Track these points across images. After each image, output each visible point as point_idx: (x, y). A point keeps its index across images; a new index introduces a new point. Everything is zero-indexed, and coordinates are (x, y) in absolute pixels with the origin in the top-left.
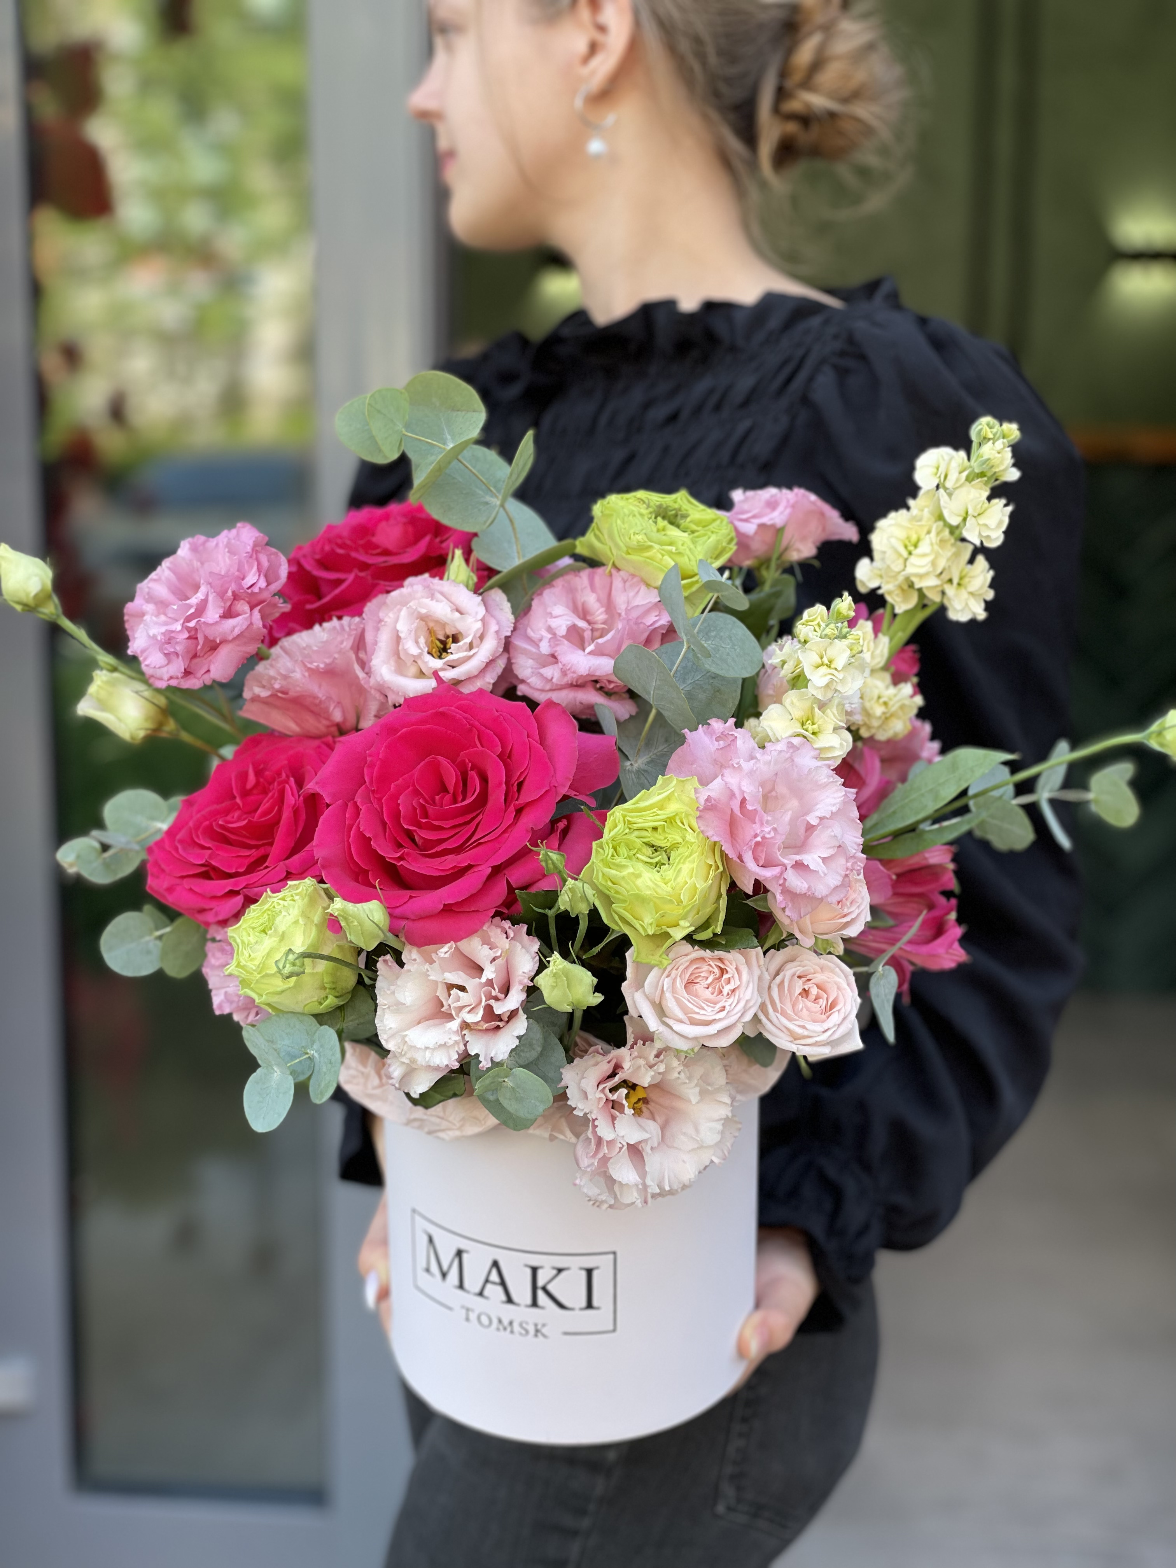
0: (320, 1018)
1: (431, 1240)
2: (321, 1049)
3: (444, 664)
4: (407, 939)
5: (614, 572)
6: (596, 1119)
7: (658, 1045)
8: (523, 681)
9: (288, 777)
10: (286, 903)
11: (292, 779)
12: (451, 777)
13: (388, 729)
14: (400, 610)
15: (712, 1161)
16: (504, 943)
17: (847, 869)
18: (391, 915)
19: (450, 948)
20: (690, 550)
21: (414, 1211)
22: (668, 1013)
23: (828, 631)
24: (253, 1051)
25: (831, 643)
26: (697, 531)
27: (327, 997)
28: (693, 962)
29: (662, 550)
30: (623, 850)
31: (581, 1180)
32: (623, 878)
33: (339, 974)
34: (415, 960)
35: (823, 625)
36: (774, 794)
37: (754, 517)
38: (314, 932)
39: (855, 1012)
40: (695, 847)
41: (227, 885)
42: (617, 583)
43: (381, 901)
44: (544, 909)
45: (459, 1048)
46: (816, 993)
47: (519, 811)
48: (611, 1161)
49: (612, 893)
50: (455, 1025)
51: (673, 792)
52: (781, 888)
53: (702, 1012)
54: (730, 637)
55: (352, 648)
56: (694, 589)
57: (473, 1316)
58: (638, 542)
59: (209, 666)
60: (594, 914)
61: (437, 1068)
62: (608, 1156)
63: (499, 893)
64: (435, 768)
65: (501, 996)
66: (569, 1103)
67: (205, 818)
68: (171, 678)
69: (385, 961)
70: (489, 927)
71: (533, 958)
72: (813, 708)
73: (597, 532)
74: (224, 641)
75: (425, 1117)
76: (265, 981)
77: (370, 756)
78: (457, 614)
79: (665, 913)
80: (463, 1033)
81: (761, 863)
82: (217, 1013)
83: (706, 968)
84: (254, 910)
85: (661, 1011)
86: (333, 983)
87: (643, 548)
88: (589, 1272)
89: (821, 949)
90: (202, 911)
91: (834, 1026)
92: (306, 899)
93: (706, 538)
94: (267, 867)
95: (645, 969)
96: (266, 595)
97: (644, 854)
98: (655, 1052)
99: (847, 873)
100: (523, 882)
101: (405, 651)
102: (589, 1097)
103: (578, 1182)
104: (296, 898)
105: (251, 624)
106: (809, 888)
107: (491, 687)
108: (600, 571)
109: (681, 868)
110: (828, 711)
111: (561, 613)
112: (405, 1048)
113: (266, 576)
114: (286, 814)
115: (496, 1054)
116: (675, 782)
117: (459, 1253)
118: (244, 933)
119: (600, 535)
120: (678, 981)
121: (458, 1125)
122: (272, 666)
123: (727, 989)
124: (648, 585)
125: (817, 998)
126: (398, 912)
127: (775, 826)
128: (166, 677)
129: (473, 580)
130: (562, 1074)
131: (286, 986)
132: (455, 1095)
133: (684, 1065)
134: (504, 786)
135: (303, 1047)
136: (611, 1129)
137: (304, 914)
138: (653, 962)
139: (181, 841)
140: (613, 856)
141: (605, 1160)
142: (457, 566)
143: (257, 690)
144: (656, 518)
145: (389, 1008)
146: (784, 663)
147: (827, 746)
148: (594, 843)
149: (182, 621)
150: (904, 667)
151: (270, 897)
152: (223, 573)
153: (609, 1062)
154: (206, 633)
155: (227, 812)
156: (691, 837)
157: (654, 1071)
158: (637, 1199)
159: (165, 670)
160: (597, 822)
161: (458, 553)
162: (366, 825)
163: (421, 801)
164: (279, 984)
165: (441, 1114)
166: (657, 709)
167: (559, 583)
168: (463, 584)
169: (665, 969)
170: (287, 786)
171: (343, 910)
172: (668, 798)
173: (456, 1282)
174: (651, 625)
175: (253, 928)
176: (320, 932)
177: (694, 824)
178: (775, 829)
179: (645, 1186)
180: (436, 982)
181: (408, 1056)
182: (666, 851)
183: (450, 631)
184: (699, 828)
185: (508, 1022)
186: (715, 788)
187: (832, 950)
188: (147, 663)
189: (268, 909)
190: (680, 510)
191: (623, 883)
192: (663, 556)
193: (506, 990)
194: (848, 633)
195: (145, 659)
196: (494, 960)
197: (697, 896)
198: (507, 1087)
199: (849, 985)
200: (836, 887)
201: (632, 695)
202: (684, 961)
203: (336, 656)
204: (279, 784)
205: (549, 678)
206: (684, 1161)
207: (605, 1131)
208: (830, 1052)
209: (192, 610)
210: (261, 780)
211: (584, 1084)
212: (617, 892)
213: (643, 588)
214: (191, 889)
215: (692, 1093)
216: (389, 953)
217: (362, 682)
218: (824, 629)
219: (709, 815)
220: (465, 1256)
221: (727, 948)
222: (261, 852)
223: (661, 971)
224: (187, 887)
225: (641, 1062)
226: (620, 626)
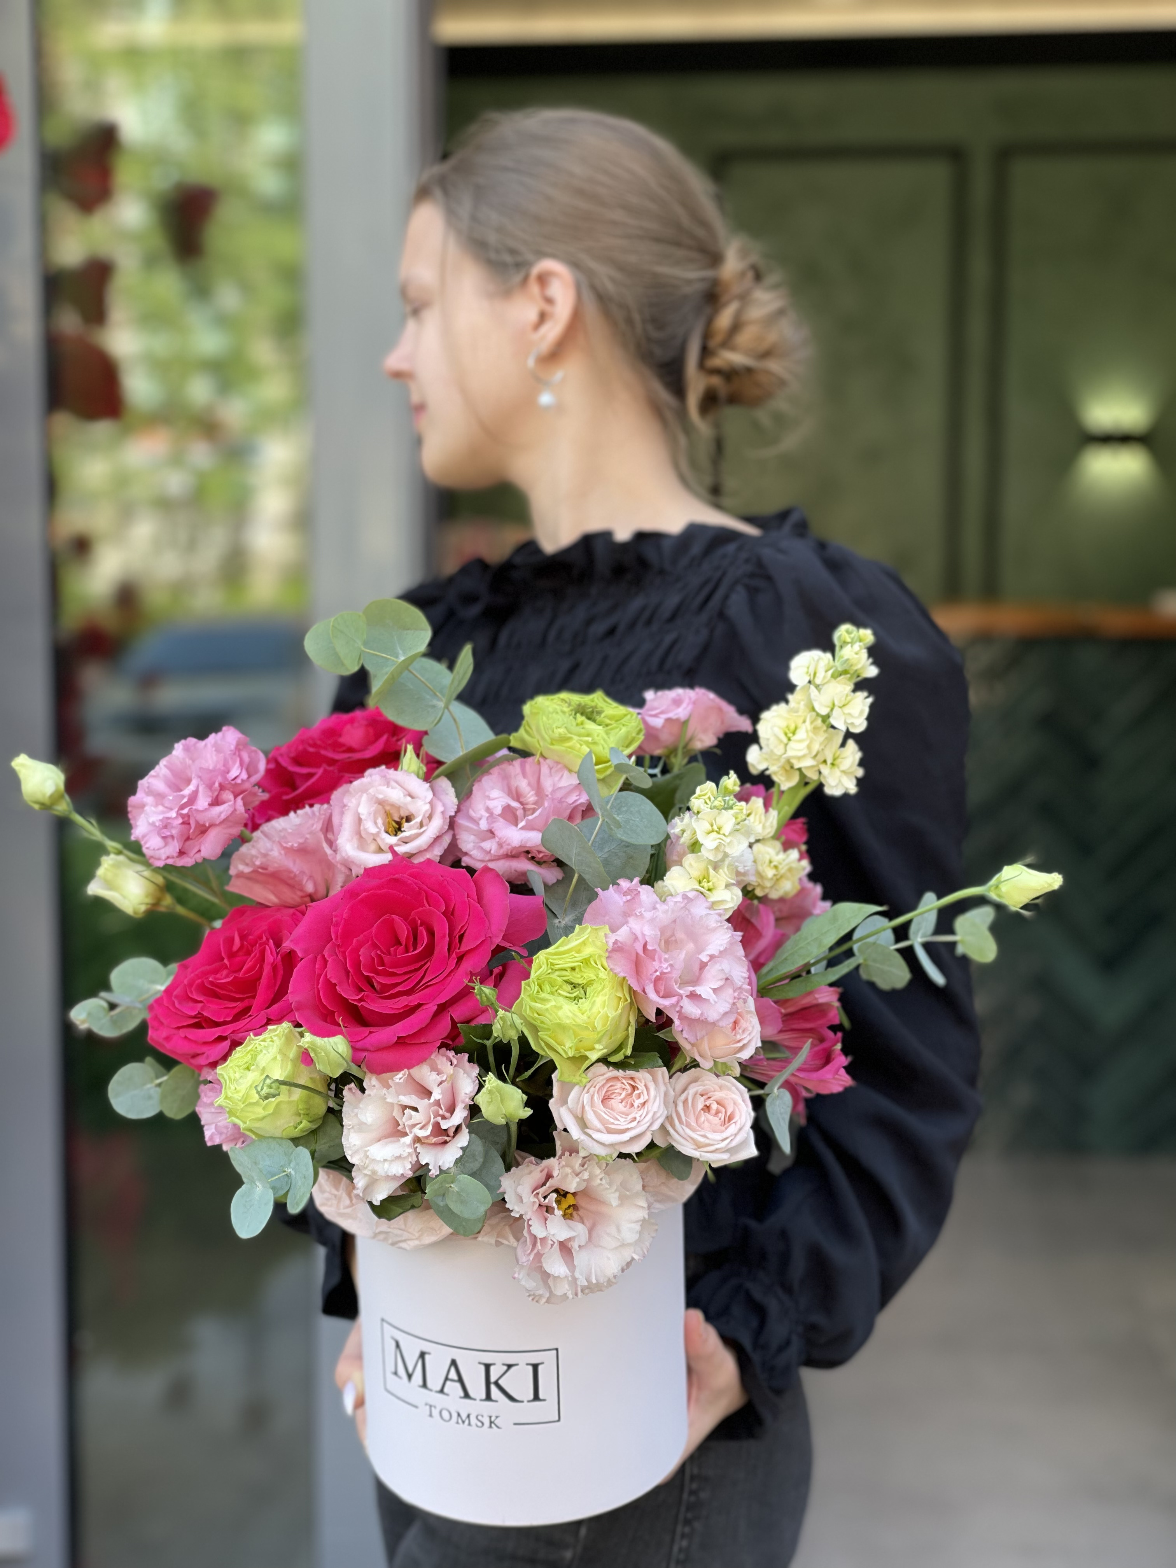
0: (296, 1141)
1: (398, 1345)
2: (297, 1167)
3: (399, 840)
4: (367, 1068)
5: (541, 760)
6: (530, 1219)
7: (582, 1154)
8: (466, 854)
9: (268, 940)
10: (266, 1044)
11: (271, 941)
12: (403, 931)
13: (350, 893)
14: (361, 797)
15: (633, 1259)
16: (450, 1070)
17: (735, 998)
18: (354, 1049)
19: (404, 1075)
20: (604, 740)
21: (383, 1320)
22: (589, 1125)
23: (716, 803)
24: (238, 1169)
25: (719, 813)
26: (610, 724)
27: (301, 1122)
28: (608, 1080)
29: (581, 740)
30: (547, 987)
31: (519, 1274)
32: (547, 1009)
33: (311, 1102)
34: (374, 1086)
35: (712, 799)
36: (673, 938)
37: (662, 712)
38: (289, 1066)
39: (749, 1123)
40: (607, 983)
41: (217, 1032)
42: (545, 770)
43: (344, 1036)
44: (483, 1039)
45: (412, 1159)
46: (716, 1108)
47: (460, 959)
48: (544, 1256)
49: (538, 1023)
50: (408, 1140)
51: (588, 938)
52: (678, 1014)
53: (616, 1122)
54: (639, 812)
55: (321, 830)
56: (609, 772)
57: (435, 1412)
58: (560, 734)
59: (200, 847)
60: (523, 1041)
61: (394, 1178)
62: (542, 1253)
63: (444, 1028)
64: (390, 924)
65: (448, 1115)
66: (507, 1206)
67: (198, 977)
68: (168, 857)
69: (350, 1089)
70: (436, 1056)
71: (474, 1082)
72: (707, 869)
73: (527, 728)
74: (212, 825)
75: (389, 1230)
76: (249, 1109)
77: (336, 916)
78: (409, 799)
79: (582, 1038)
80: (416, 1146)
81: (661, 994)
82: (209, 1144)
83: (619, 1085)
84: (239, 1052)
85: (583, 1124)
86: (307, 1109)
87: (563, 739)
88: (535, 1367)
89: (719, 1070)
90: (195, 1056)
91: (731, 1136)
92: (283, 1039)
93: (618, 730)
94: (250, 1016)
95: (567, 1087)
96: (247, 786)
97: (564, 990)
98: (580, 1161)
99: (735, 1001)
100: (462, 1018)
101: (365, 830)
102: (525, 1200)
103: (516, 1275)
104: (275, 1038)
105: (235, 810)
106: (702, 1014)
107: (438, 859)
108: (530, 760)
109: (594, 1001)
110: (721, 871)
111: (497, 796)
112: (367, 1162)
113: (247, 770)
114: (267, 970)
115: (443, 1163)
116: (589, 930)
117: (422, 1355)
118: (231, 1071)
119: (530, 731)
120: (596, 1096)
121: (417, 1235)
122: (253, 846)
123: (637, 1103)
124: (570, 771)
125: (717, 1112)
126: (359, 1045)
127: (671, 962)
128: (164, 857)
129: (422, 770)
130: (500, 1181)
131: (267, 1113)
132: (413, 1207)
133: (605, 1173)
134: (447, 938)
135: (282, 1166)
136: (543, 1229)
137: (281, 1051)
138: (574, 1081)
139: (176, 997)
140: (538, 992)
141: (539, 1256)
142: (409, 759)
143: (242, 867)
144: (575, 714)
145: (353, 1128)
146: (683, 831)
147: (720, 899)
148: (523, 983)
149: (176, 810)
150: (794, 837)
151: (253, 1040)
152: (211, 768)
153: (541, 1172)
154: (197, 818)
155: (216, 971)
156: (603, 974)
157: (580, 1178)
158: (568, 1290)
159: (162, 851)
160: (526, 966)
161: (410, 747)
162: (332, 973)
163: (379, 952)
164: (260, 1112)
165: (403, 1227)
166: (579, 873)
167: (495, 771)
168: (414, 773)
169: (585, 1086)
170: (267, 946)
171: (312, 1043)
172: (584, 943)
173: (421, 1382)
174: (573, 803)
175: (239, 1066)
176: (295, 1066)
177: (606, 965)
178: (671, 966)
179: (575, 1279)
180: (393, 1104)
181: (370, 1168)
182: (583, 988)
183: (404, 814)
184: (609, 966)
185: (454, 1137)
186: (622, 934)
187: (730, 1072)
188: (147, 845)
189: (251, 1050)
190: (596, 707)
191: (547, 1015)
192: (581, 745)
193: (452, 1110)
194: (734, 804)
195: (146, 843)
196: (441, 1083)
197: (609, 1023)
198: (453, 1192)
199: (744, 1101)
200: (726, 1013)
201: (559, 863)
202: (601, 1080)
203: (308, 836)
204: (261, 945)
205: (488, 850)
206: (609, 1259)
207: (538, 1230)
208: (729, 1158)
209: (185, 800)
210: (245, 943)
211: (520, 1190)
212: (542, 1022)
213: (566, 773)
214: (186, 1037)
215: (613, 1198)
216: (353, 1082)
217: (330, 858)
218: (714, 801)
219: (616, 956)
220: (427, 1358)
221: (636, 1067)
222: (246, 1003)
223: (583, 1088)
224: (183, 1036)
225: (568, 1170)
226: (546, 804)
